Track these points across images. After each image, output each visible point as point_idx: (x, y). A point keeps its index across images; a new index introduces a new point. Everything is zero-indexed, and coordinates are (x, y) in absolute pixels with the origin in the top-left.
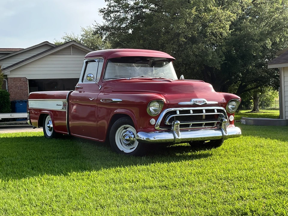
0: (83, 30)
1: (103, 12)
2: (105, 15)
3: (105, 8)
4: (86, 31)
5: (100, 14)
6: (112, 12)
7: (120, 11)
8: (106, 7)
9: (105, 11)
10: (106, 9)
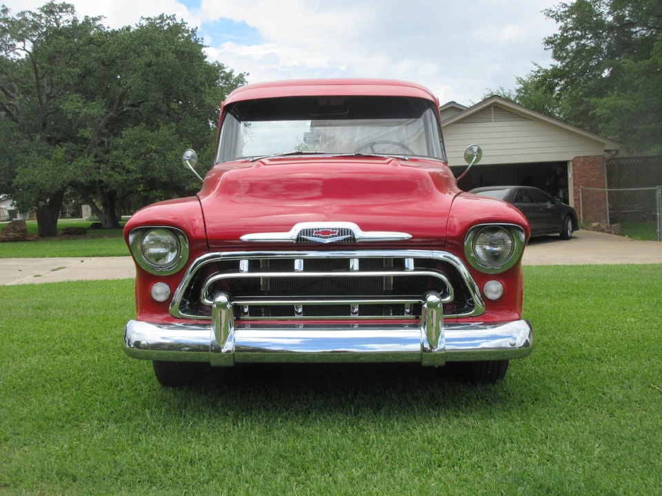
0: (521, 81)
1: (552, 42)
2: (556, 47)
3: (555, 35)
4: (524, 81)
5: (548, 47)
6: (571, 40)
7: (585, 35)
8: (559, 33)
9: (556, 41)
10: (559, 37)
